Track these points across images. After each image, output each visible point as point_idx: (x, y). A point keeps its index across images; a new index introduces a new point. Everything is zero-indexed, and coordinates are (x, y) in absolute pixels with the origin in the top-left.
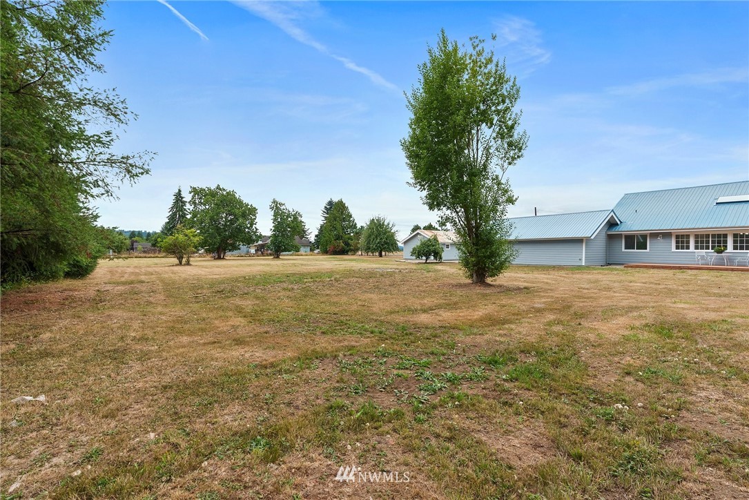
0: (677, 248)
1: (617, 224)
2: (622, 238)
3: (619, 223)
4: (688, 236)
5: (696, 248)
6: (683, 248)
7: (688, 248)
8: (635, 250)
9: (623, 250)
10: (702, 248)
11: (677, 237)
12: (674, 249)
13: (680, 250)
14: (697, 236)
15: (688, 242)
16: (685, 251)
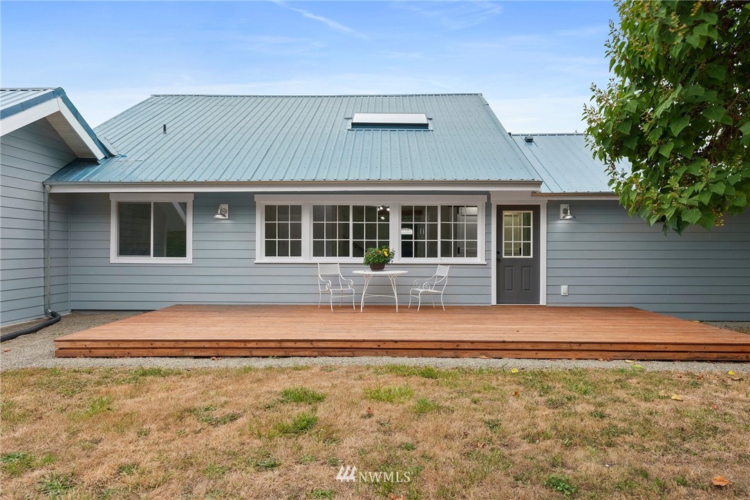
0: (270, 251)
1: (93, 161)
2: (109, 215)
3: (99, 155)
4: (297, 211)
5: (318, 251)
6: (283, 253)
7: (297, 251)
8: (151, 260)
9: (114, 258)
10: (332, 253)
11: (270, 212)
12: (260, 256)
13: (277, 259)
14: (317, 213)
15: (297, 232)
16: (289, 259)
